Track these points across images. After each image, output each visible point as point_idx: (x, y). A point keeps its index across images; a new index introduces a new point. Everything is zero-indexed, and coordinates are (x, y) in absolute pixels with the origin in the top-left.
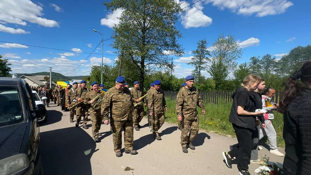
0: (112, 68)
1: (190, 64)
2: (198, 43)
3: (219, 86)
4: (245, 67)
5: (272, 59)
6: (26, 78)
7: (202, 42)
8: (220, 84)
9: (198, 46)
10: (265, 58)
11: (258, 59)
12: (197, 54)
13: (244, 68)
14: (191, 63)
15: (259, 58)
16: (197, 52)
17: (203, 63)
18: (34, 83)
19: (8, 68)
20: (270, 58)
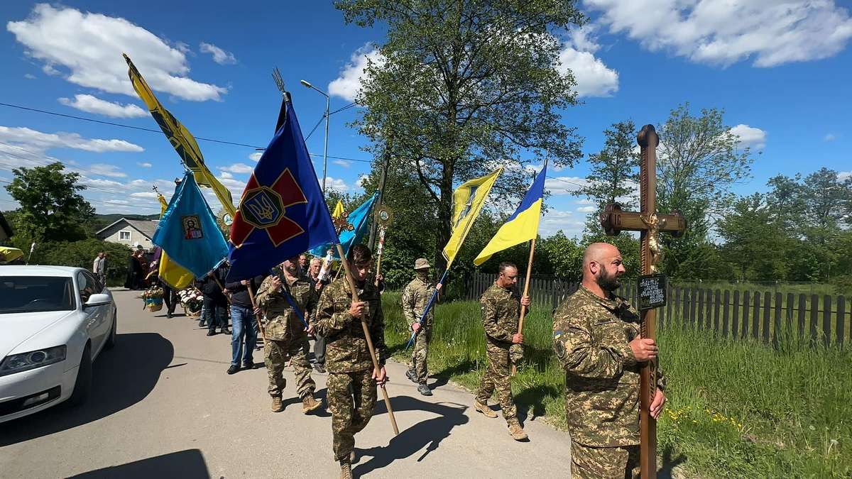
0: (351, 200)
1: (580, 193)
2: (607, 133)
3: (680, 263)
4: (756, 205)
5: (839, 185)
6: (128, 224)
7: (621, 127)
8: (683, 258)
9: (606, 139)
10: (815, 181)
11: (795, 182)
12: (603, 165)
13: (750, 209)
14: (584, 191)
15: (798, 179)
16: (604, 157)
17: (624, 191)
18: (147, 240)
19: (75, 196)
20: (834, 180)
